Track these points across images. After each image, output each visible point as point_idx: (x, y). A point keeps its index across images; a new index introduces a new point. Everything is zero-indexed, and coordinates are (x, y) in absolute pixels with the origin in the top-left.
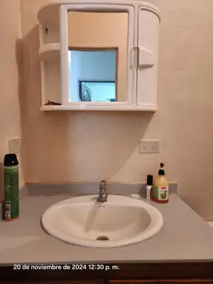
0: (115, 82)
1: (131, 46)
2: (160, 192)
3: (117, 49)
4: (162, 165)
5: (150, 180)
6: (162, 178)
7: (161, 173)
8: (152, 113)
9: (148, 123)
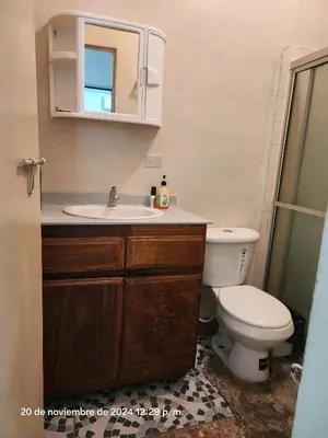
0: (112, 90)
1: (141, 66)
2: (162, 199)
3: (115, 50)
4: (164, 177)
5: (154, 191)
6: (164, 188)
7: (164, 184)
8: (158, 128)
9: (154, 137)
